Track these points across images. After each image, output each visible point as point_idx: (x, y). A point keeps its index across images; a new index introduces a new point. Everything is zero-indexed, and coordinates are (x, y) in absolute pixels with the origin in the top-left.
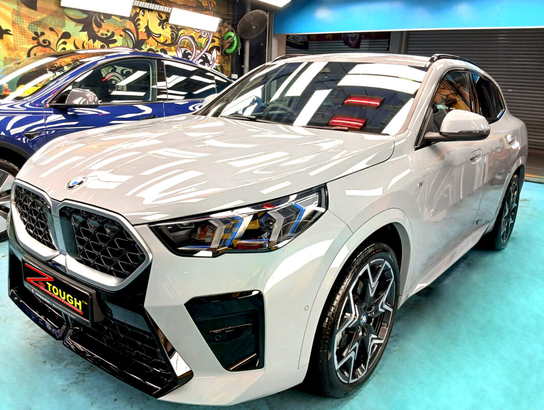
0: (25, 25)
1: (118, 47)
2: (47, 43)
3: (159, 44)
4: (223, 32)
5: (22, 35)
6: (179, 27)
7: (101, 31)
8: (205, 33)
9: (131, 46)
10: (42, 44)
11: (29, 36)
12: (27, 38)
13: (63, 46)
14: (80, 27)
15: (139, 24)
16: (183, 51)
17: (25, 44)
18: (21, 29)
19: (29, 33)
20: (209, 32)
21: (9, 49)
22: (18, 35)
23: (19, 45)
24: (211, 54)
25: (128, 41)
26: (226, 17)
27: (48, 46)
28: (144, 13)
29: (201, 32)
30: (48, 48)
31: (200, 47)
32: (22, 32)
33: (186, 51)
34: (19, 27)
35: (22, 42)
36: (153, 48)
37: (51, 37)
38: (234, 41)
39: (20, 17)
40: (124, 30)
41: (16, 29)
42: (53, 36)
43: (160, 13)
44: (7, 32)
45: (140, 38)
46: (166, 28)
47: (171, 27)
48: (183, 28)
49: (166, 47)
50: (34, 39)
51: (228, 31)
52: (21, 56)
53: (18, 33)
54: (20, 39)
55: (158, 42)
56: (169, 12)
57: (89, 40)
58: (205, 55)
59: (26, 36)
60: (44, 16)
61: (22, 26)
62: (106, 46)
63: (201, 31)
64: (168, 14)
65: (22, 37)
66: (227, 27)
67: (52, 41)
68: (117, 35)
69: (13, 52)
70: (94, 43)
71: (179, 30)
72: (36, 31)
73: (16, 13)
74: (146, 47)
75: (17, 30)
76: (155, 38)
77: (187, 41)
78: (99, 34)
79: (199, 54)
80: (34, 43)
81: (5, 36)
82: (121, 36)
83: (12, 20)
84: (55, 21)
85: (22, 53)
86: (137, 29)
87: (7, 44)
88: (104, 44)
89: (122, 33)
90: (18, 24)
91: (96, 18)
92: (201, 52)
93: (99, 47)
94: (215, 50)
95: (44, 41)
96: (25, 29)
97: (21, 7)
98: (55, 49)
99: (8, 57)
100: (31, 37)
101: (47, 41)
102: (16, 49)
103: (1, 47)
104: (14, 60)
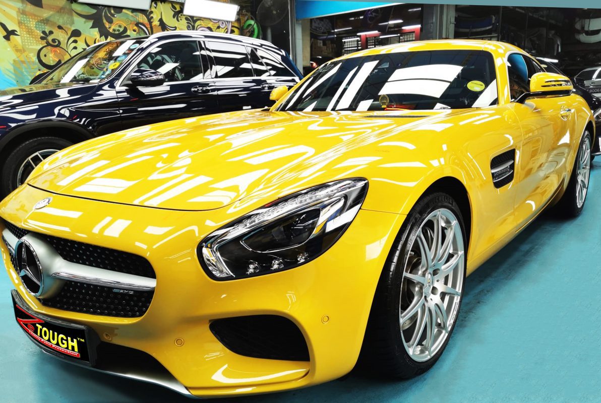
0: (32, 24)
2: (57, 43)
4: (242, 21)
5: (29, 35)
6: (195, 19)
7: (113, 27)
8: (223, 23)
10: (52, 43)
11: (37, 35)
12: (35, 38)
13: (74, 45)
14: (90, 23)
15: (152, 17)
17: (33, 45)
18: (28, 29)
19: (37, 33)
20: (227, 21)
21: (17, 50)
22: (25, 35)
23: (27, 46)
26: (244, 5)
27: (58, 46)
28: (157, 5)
29: (219, 22)
30: (58, 48)
32: (30, 32)
34: (25, 26)
35: (31, 43)
37: (61, 36)
38: (254, 29)
39: (26, 15)
40: (137, 24)
41: (22, 28)
42: (62, 34)
43: (174, 5)
44: (13, 32)
46: (181, 20)
47: (187, 19)
48: (200, 19)
50: (42, 38)
51: (248, 19)
52: (31, 58)
53: (25, 33)
54: (27, 40)
56: (183, 2)
57: (100, 37)
59: (34, 36)
60: (51, 13)
61: (29, 25)
63: (219, 20)
64: (182, 5)
65: (29, 37)
66: (246, 15)
67: (61, 40)
68: (130, 30)
69: (21, 54)
70: (106, 39)
71: (195, 21)
72: (43, 30)
73: (21, 12)
75: (24, 30)
76: (170, 30)
78: (111, 30)
80: (43, 43)
81: (12, 37)
82: (134, 31)
83: (18, 20)
84: (63, 18)
85: (31, 55)
86: (151, 23)
87: (15, 45)
89: (135, 28)
90: (24, 24)
91: (105, 12)
95: (54, 40)
96: (32, 28)
97: (26, 5)
98: (65, 48)
99: (17, 59)
100: (39, 37)
101: (57, 41)
102: (24, 51)
103: (9, 49)
104: (23, 62)
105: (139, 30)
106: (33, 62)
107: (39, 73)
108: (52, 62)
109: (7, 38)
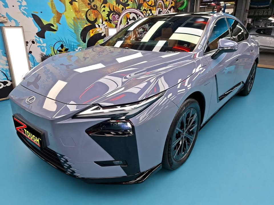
1: (130, 8)
2: (96, 7)
3: (149, 6)
5: (82, 1)
9: (136, 7)
10: (93, 7)
12: (85, 4)
13: (103, 9)
16: (159, 10)
17: (84, 8)
19: (86, 1)
21: (76, 11)
22: (80, 2)
23: (81, 9)
24: (170, 11)
25: (135, 4)
27: (96, 9)
30: (96, 10)
31: (166, 8)
33: (160, 9)
35: (83, 6)
36: (146, 8)
37: (98, 3)
38: (184, 2)
42: (99, 2)
45: (140, 3)
49: (151, 8)
50: (89, 4)
52: (82, 16)
53: (80, 0)
54: (81, 5)
55: (148, 5)
57: (116, 4)
58: (168, 11)
59: (84, 3)
62: (124, 8)
65: (82, 3)
67: (98, 5)
68: (130, 1)
69: (78, 14)
70: (119, 6)
74: (143, 8)
76: (147, 2)
77: (161, 3)
79: (165, 11)
80: (89, 7)
81: (73, 2)
82: (132, 1)
85: (83, 14)
87: (75, 8)
88: (123, 7)
92: (166, 10)
93: (121, 9)
94: (172, 8)
95: (94, 6)
98: (99, 11)
99: (75, 17)
100: (87, 3)
101: (95, 6)
102: (80, 12)
103: (72, 10)
104: (78, 19)
105: (133, 1)
106: (83, 19)
107: (86, 26)
108: (92, 19)
109: (71, 3)
